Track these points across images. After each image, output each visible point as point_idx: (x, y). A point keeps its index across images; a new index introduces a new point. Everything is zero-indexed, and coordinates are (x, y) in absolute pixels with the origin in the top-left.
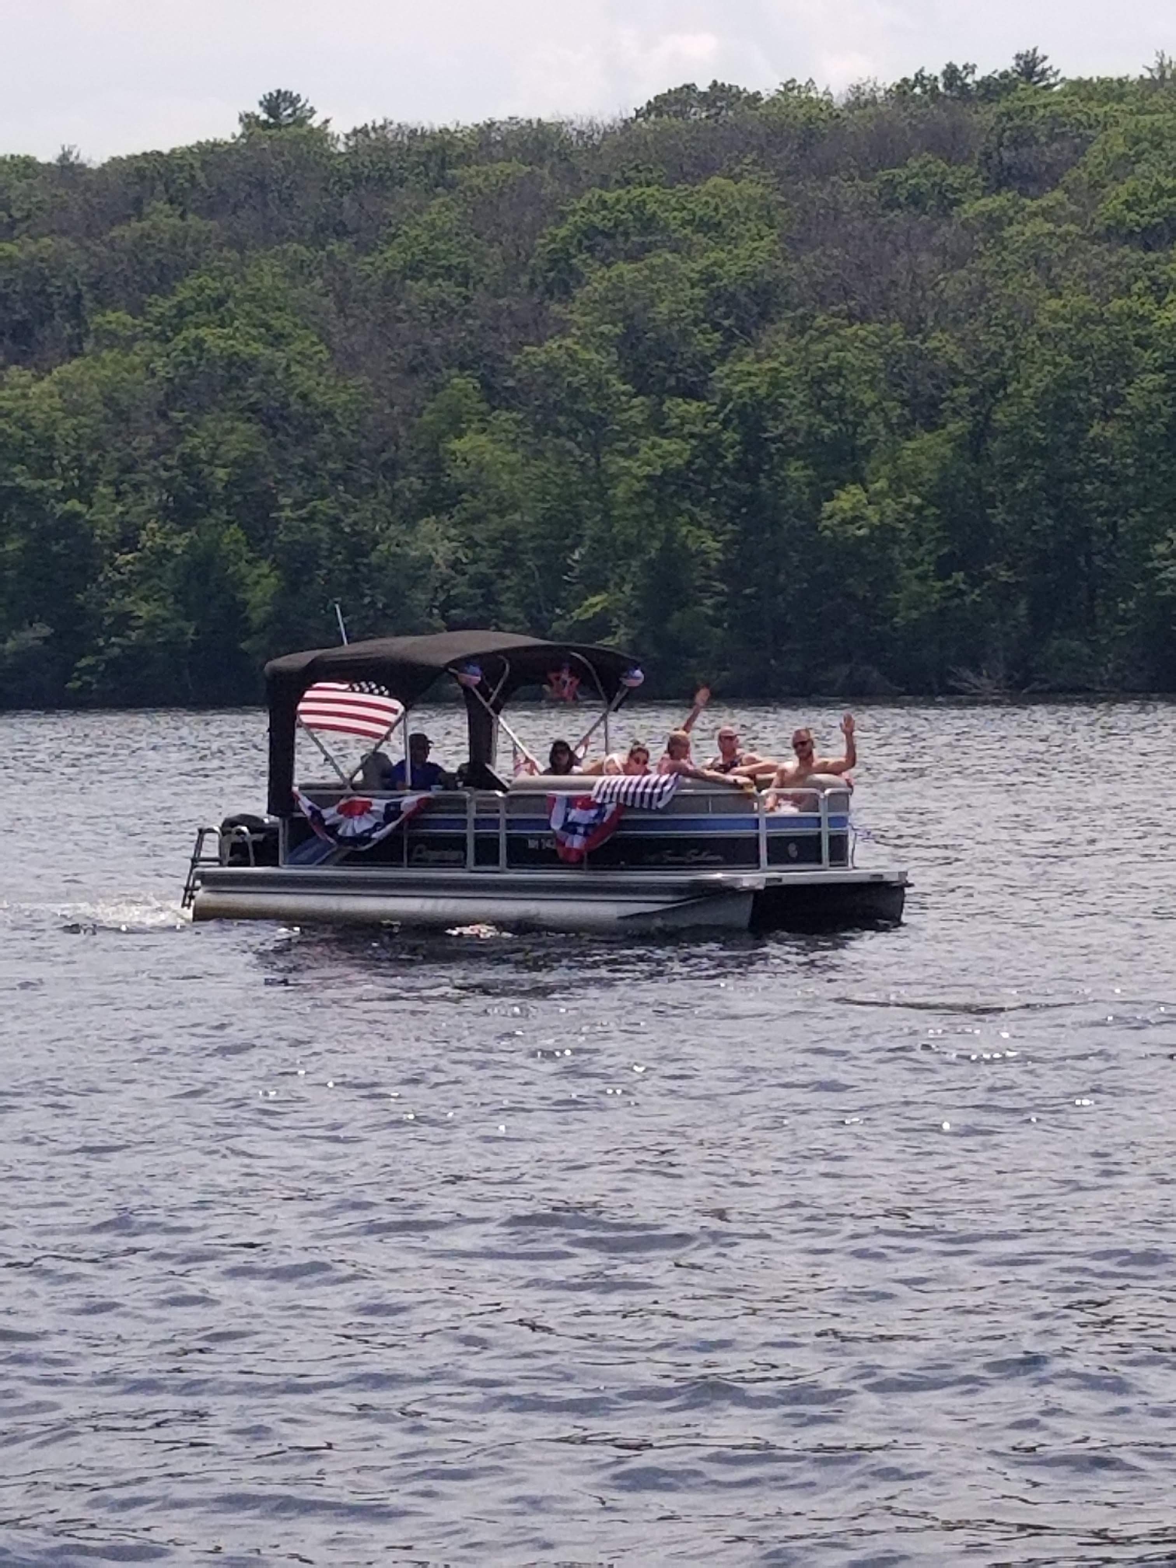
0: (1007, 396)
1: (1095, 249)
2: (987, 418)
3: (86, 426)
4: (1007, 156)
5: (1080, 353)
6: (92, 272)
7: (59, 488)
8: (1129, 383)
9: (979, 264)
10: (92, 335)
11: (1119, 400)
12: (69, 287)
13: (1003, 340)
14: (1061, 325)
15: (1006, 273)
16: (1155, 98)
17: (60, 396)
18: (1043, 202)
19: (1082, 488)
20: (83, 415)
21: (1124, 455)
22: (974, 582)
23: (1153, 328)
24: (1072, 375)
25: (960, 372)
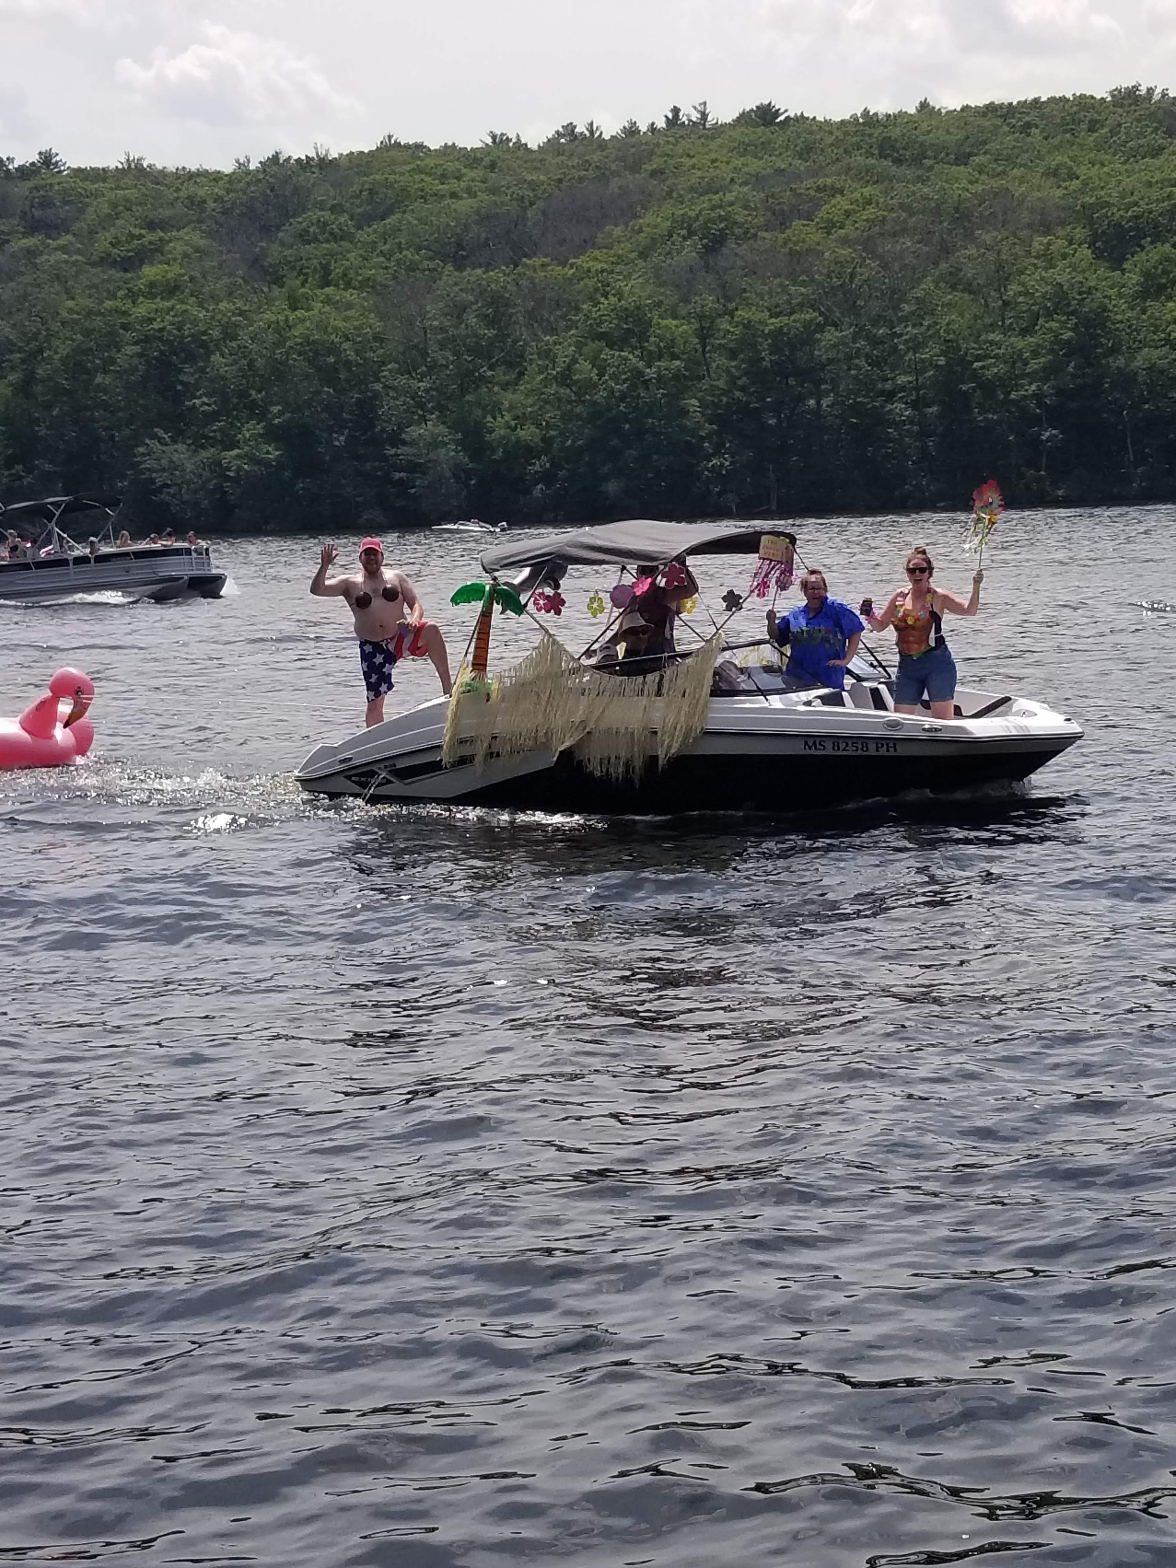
0: (43, 359)
1: (94, 271)
2: (33, 373)
4: (37, 213)
5: (87, 333)
8: (119, 351)
9: (21, 279)
11: (113, 361)
13: (40, 325)
14: (75, 316)
15: (39, 285)
16: (126, 180)
18: (60, 242)
19: (93, 414)
21: (117, 395)
22: (29, 470)
23: (132, 319)
24: (84, 346)
25: (14, 345)
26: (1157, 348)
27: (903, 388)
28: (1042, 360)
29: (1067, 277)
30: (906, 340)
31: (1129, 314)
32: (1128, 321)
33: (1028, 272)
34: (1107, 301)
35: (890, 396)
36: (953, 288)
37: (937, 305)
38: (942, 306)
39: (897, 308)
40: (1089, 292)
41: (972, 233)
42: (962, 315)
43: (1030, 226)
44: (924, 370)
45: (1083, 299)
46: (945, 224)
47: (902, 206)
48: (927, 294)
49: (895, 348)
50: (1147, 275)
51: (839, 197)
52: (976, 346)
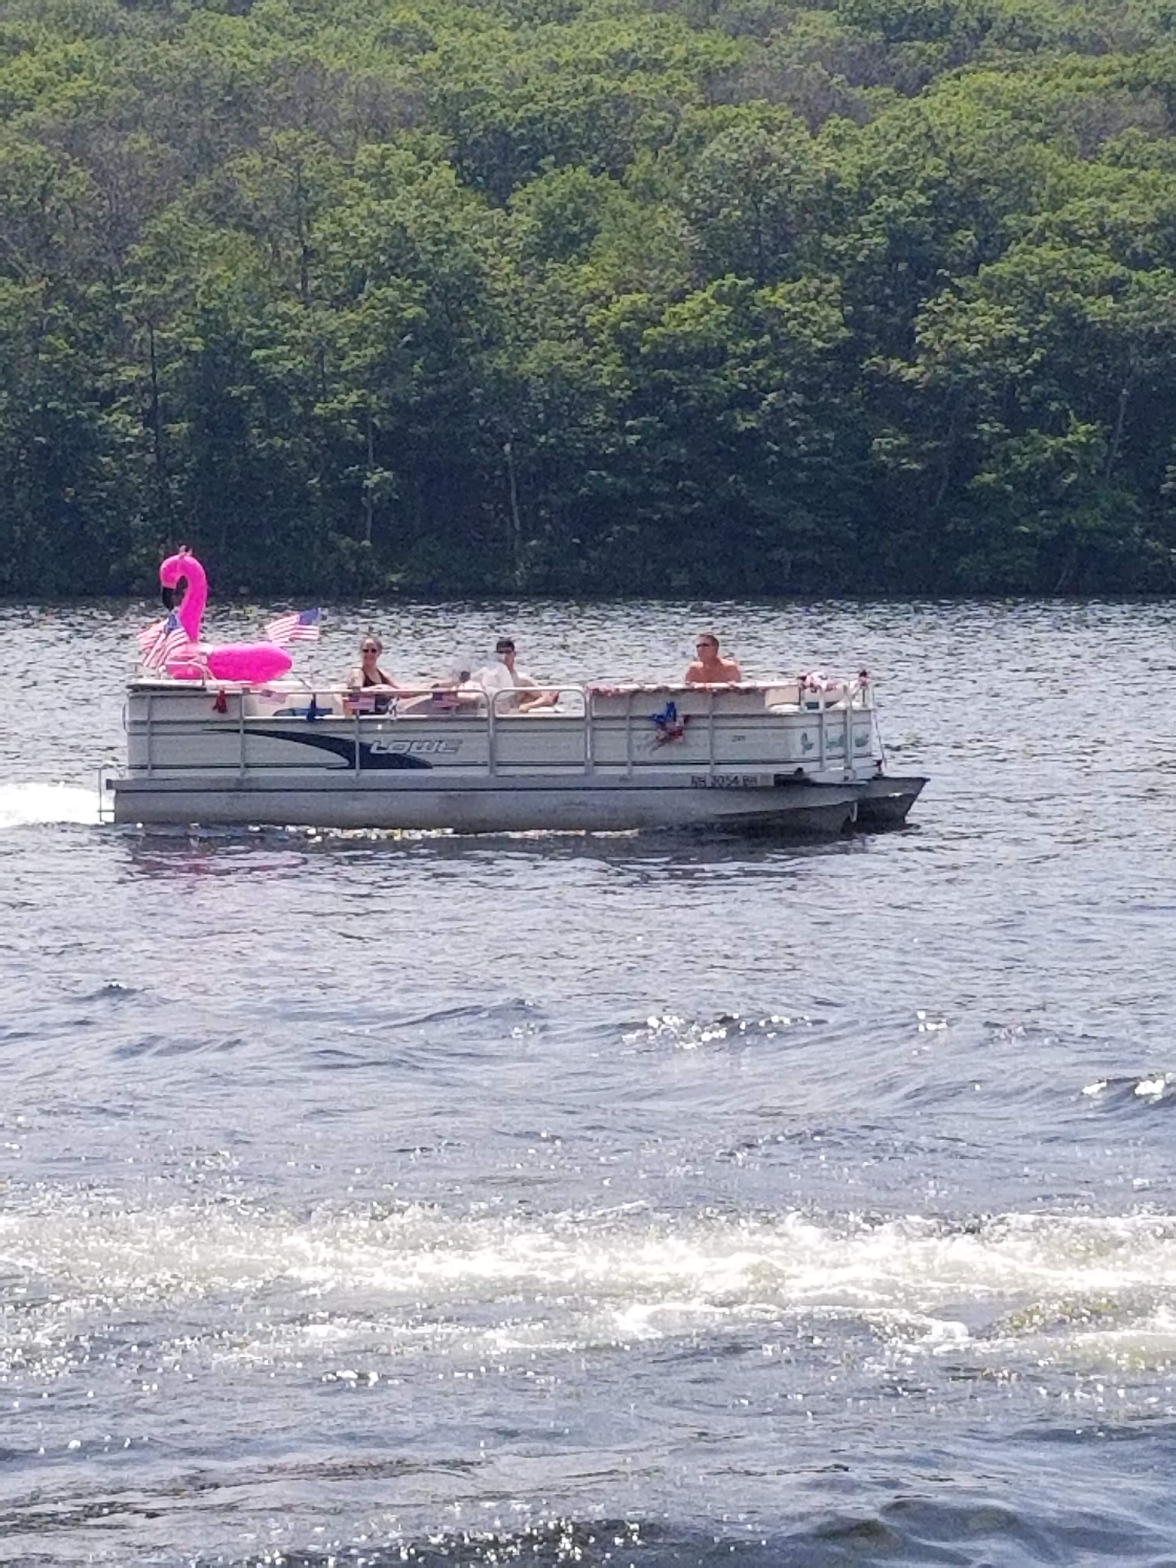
26: (561, 340)
27: (129, 388)
28: (370, 351)
29: (412, 213)
30: (136, 307)
31: (517, 282)
32: (515, 292)
33: (348, 202)
34: (479, 258)
35: (106, 400)
36: (220, 221)
37: (191, 249)
38: (201, 250)
39: (120, 251)
40: (450, 242)
41: (254, 129)
42: (232, 267)
43: (351, 124)
44: (165, 360)
45: (440, 253)
46: (208, 112)
47: (136, 79)
48: (173, 229)
49: (117, 319)
50: (548, 217)
51: (26, 57)
52: (255, 321)
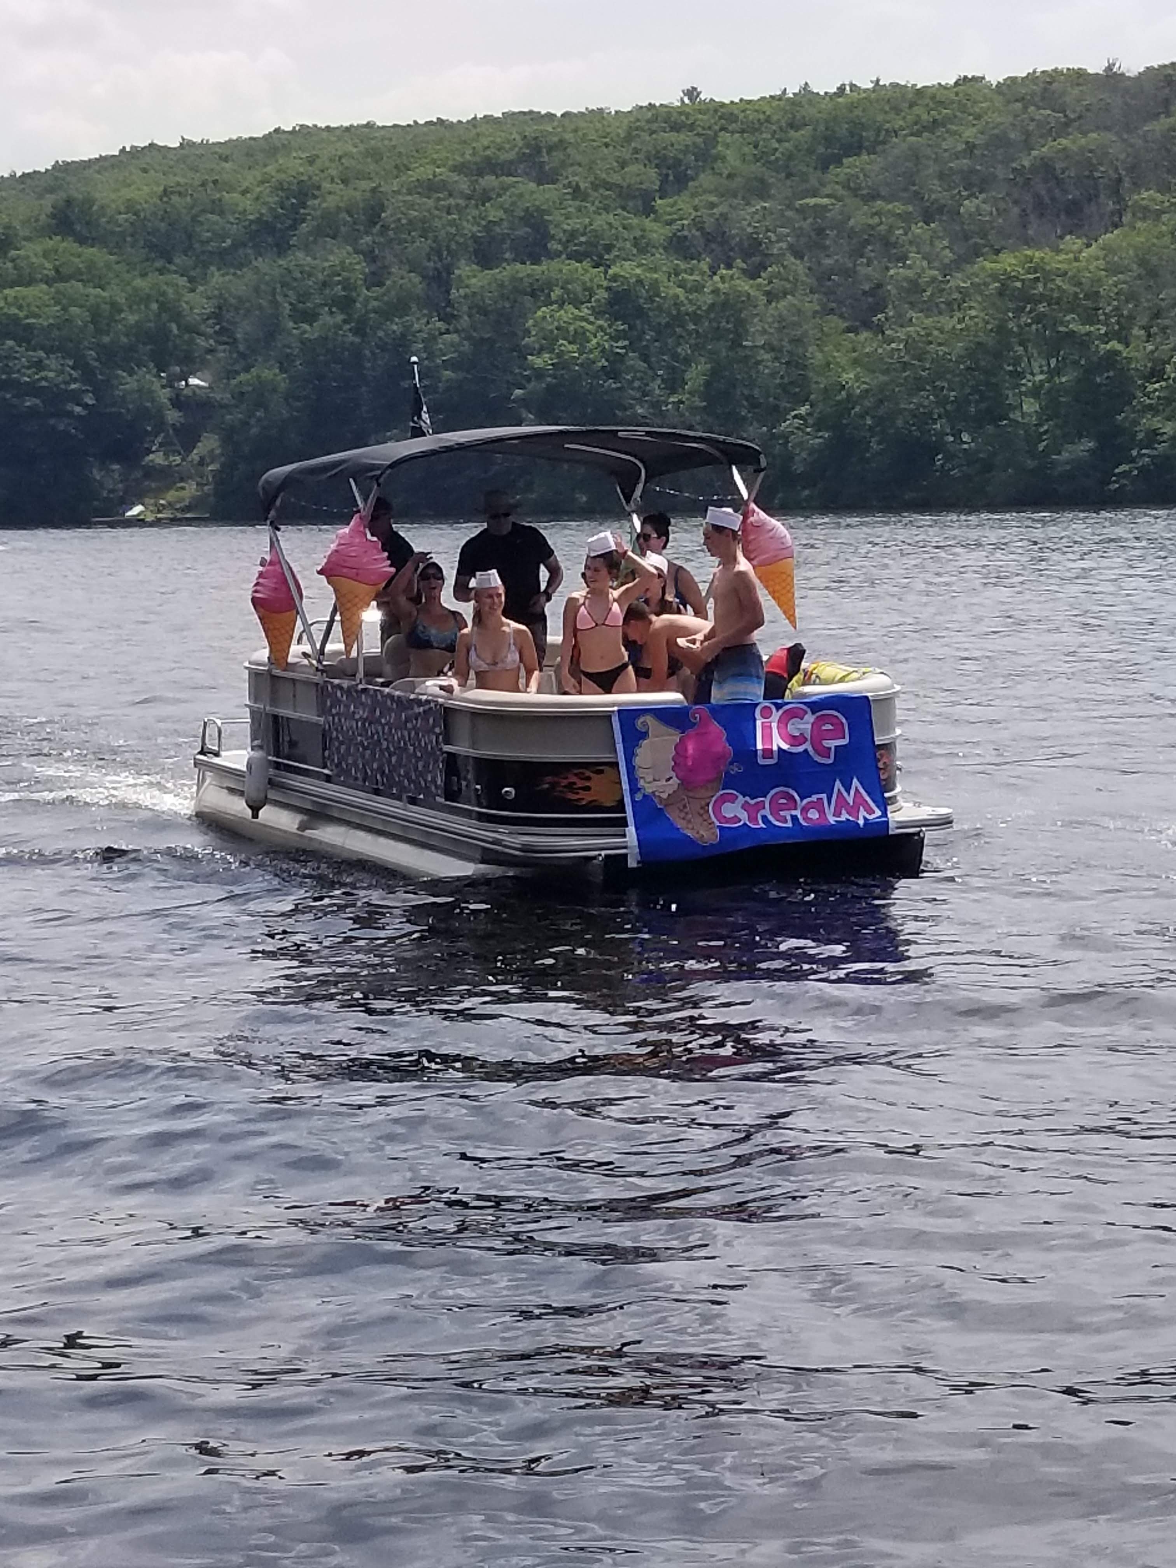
3: (1124, 283)
6: (1129, 160)
7: (1102, 332)
10: (1128, 210)
12: (1111, 172)
17: (1104, 259)
20: (1122, 273)
